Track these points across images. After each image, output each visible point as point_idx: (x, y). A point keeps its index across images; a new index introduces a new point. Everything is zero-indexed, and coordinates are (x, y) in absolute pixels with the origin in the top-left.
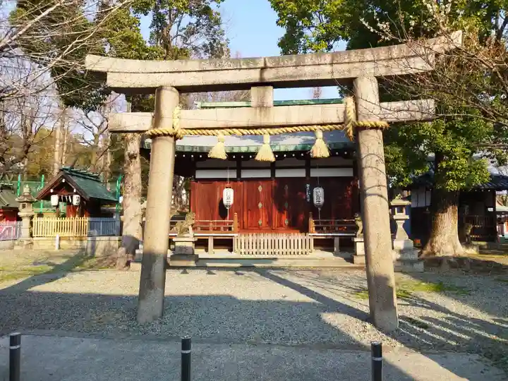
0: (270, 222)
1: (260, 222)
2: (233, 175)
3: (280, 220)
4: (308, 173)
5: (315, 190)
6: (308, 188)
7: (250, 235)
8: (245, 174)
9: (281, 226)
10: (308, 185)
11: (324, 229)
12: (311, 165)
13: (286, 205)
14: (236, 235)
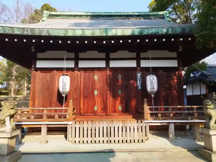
0: (105, 109)
1: (96, 108)
2: (71, 65)
3: (114, 106)
4: (138, 64)
5: (149, 78)
6: (139, 77)
8: (82, 64)
9: (115, 112)
10: (139, 75)
11: (159, 115)
12: (141, 57)
13: (119, 92)
14: (71, 123)
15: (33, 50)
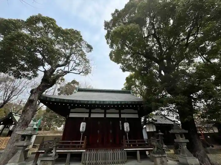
0: (102, 141)
1: (98, 141)
2: (87, 116)
4: (120, 116)
5: (125, 124)
7: (92, 151)
8: (93, 116)
10: (120, 122)
11: (131, 145)
12: (121, 112)
13: (111, 131)
14: (85, 151)
15: (69, 108)
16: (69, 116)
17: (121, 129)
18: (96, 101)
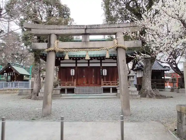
1: (84, 82)
2: (74, 65)
3: (91, 82)
4: (101, 65)
6: (101, 70)
7: (81, 87)
11: (107, 85)
12: (102, 62)
13: (93, 76)
14: (75, 87)
15: (59, 60)
16: (60, 66)
17: (101, 74)
18: (80, 55)
